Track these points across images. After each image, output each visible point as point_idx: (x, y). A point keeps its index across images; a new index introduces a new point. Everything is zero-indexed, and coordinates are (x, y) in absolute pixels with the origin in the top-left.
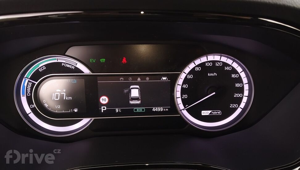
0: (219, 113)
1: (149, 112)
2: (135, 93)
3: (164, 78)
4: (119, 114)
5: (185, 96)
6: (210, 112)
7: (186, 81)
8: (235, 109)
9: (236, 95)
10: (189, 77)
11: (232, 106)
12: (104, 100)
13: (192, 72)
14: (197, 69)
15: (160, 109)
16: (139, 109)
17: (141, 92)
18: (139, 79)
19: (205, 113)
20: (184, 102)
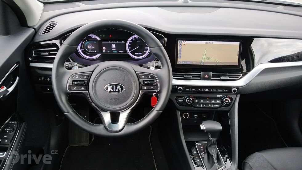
0: (141, 54)
1: (118, 52)
2: (114, 46)
3: (123, 42)
4: (109, 53)
5: (130, 48)
6: (138, 53)
7: (130, 43)
8: (146, 52)
9: (146, 48)
10: (131, 42)
11: (145, 51)
12: (104, 48)
13: (132, 40)
14: (133, 39)
15: (122, 52)
16: (115, 52)
17: (116, 46)
18: (115, 42)
19: (136, 53)
20: (130, 50)
